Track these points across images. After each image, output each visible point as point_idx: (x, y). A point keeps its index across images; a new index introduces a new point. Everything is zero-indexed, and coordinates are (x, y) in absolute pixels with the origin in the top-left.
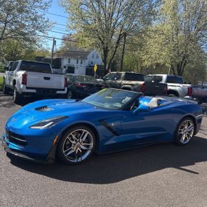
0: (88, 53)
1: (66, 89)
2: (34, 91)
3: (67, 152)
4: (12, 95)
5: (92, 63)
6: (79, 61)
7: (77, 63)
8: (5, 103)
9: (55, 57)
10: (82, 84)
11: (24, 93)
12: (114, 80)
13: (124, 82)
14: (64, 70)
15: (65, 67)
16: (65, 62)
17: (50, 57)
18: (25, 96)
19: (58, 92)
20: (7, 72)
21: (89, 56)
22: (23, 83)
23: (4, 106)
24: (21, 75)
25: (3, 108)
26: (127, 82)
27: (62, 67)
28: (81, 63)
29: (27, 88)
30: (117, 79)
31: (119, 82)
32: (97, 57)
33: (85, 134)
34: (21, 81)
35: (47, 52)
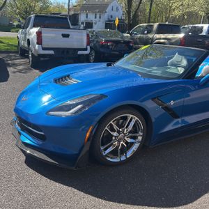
0: (107, 5)
1: (89, 47)
2: (52, 52)
3: (106, 149)
4: (28, 57)
5: (111, 17)
6: (98, 16)
7: (96, 18)
8: (21, 67)
9: (72, 13)
10: (107, 41)
11: (40, 56)
12: (144, 34)
13: (157, 36)
14: (82, 26)
15: (82, 23)
16: (82, 18)
17: (67, 13)
18: (42, 59)
19: (80, 52)
20: (20, 30)
21: (109, 9)
22: (38, 43)
23: (20, 71)
24: (35, 34)
25: (18, 73)
26: (162, 36)
27: (80, 23)
28: (100, 17)
29: (44, 49)
30: (148, 33)
31: (150, 36)
32: (117, 9)
33: (131, 120)
34: (35, 41)
35: (63, 7)
